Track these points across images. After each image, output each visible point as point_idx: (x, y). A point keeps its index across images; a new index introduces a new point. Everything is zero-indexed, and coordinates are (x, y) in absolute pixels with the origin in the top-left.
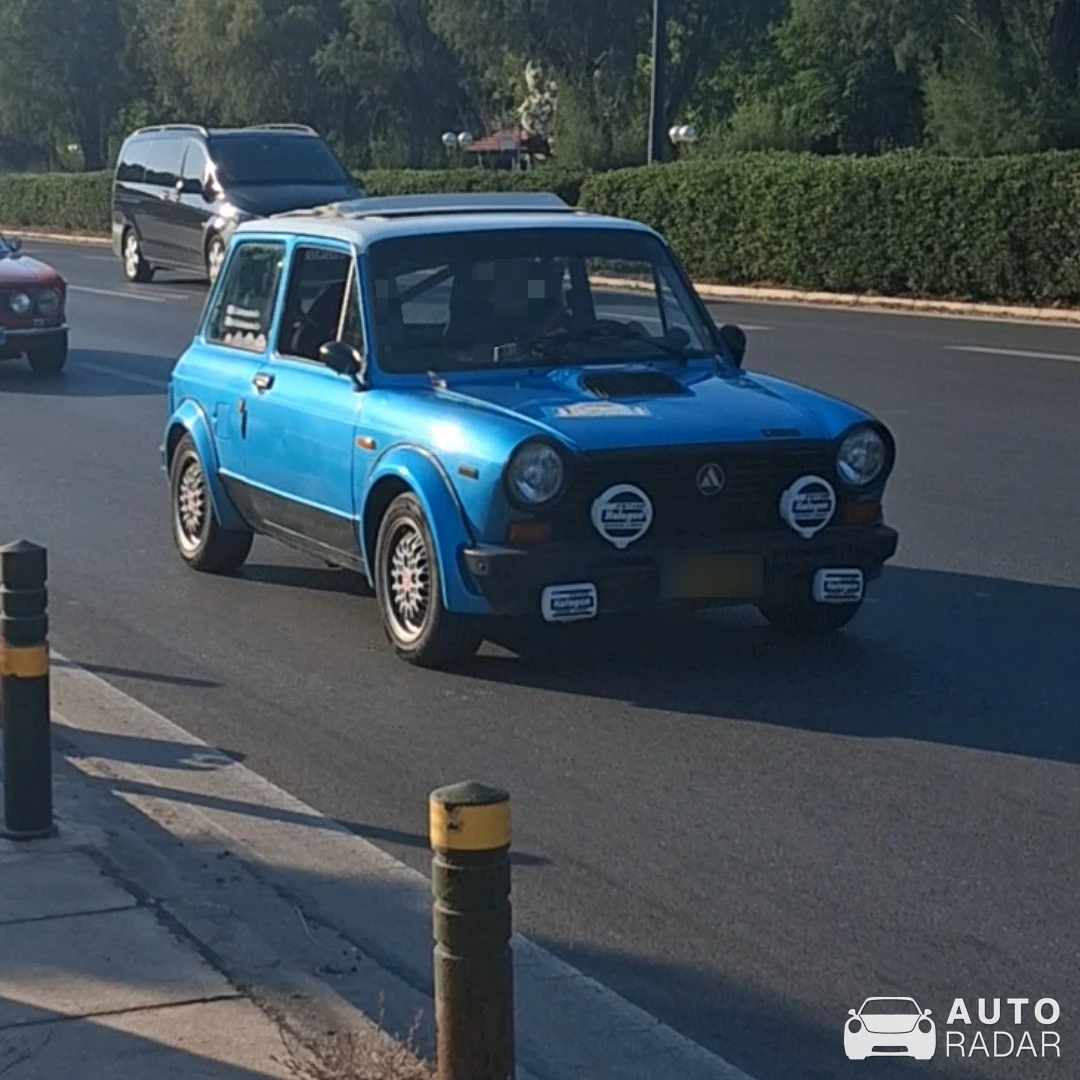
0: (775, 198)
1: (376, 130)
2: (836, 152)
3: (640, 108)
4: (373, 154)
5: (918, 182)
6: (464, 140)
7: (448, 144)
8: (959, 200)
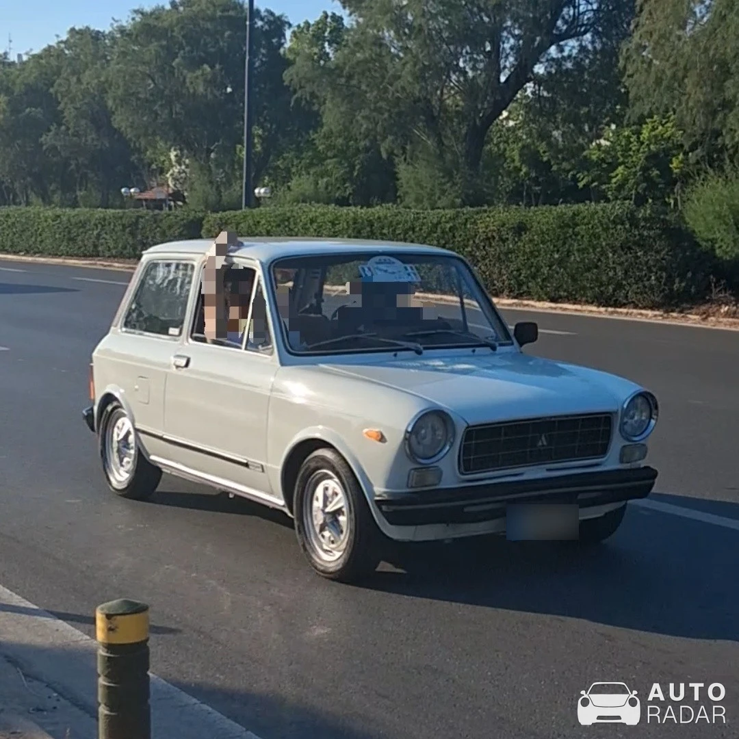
0: (315, 230)
1: (81, 185)
2: (349, 205)
3: (238, 176)
4: (79, 198)
5: (394, 223)
6: (134, 192)
7: (125, 195)
8: (417, 234)
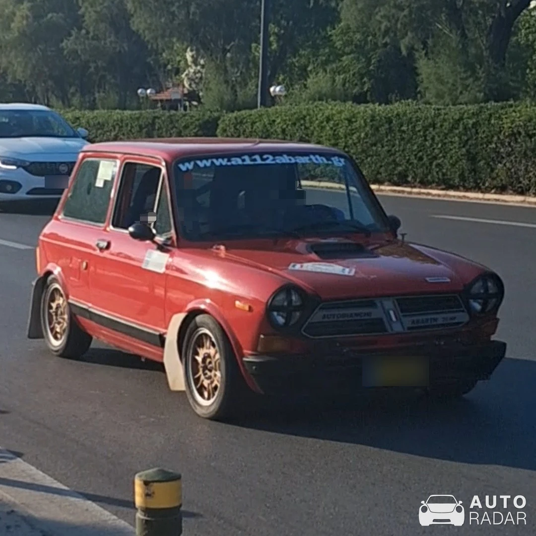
0: (331, 128)
1: (99, 86)
2: (367, 102)
3: (253, 74)
4: (97, 101)
5: (414, 120)
6: (150, 93)
7: (141, 96)
8: (437, 130)
